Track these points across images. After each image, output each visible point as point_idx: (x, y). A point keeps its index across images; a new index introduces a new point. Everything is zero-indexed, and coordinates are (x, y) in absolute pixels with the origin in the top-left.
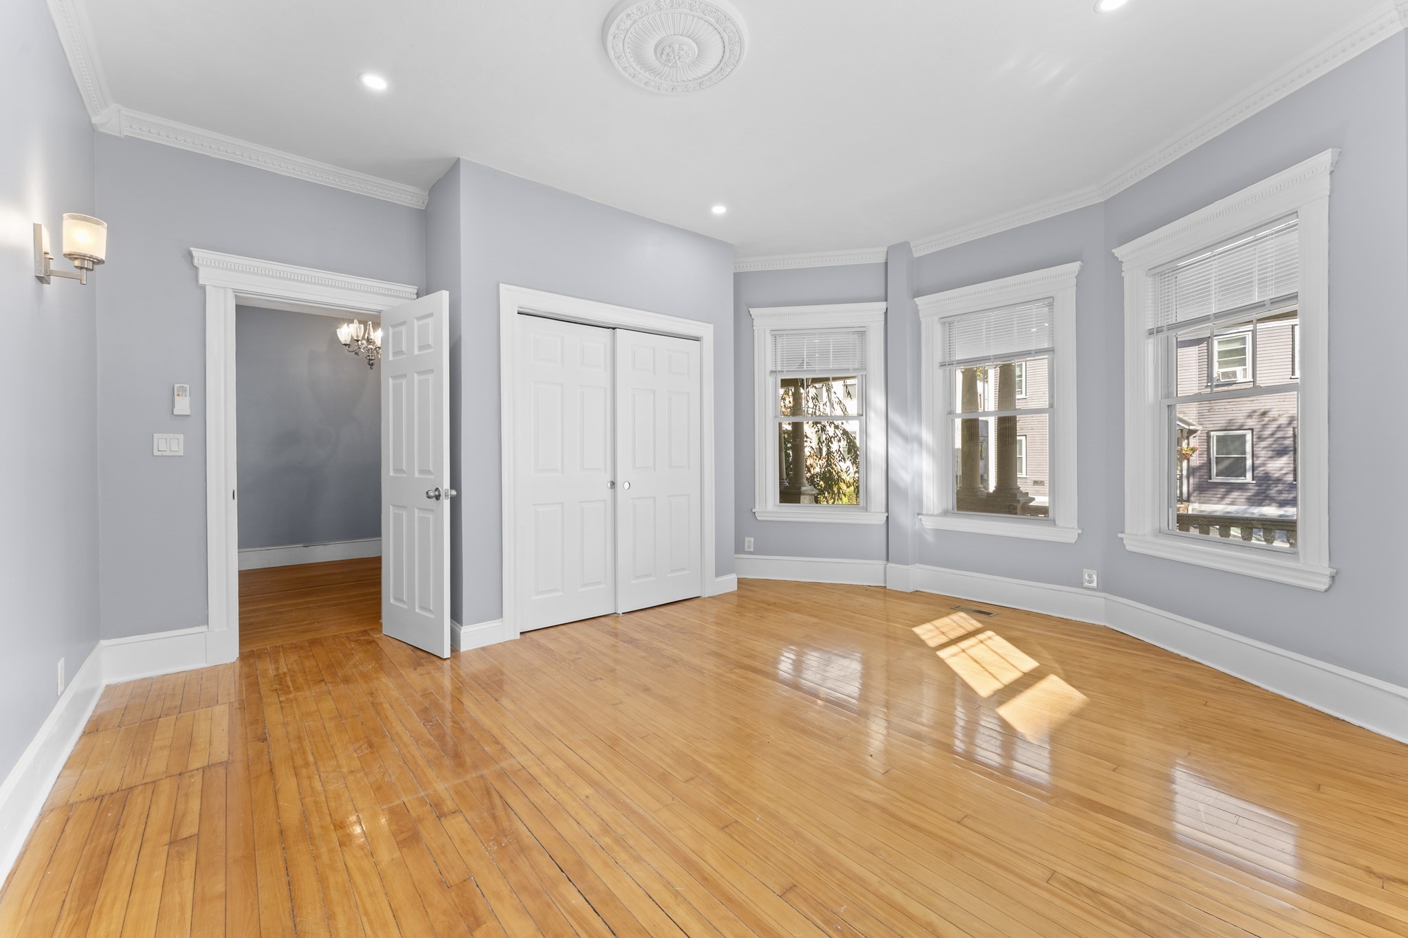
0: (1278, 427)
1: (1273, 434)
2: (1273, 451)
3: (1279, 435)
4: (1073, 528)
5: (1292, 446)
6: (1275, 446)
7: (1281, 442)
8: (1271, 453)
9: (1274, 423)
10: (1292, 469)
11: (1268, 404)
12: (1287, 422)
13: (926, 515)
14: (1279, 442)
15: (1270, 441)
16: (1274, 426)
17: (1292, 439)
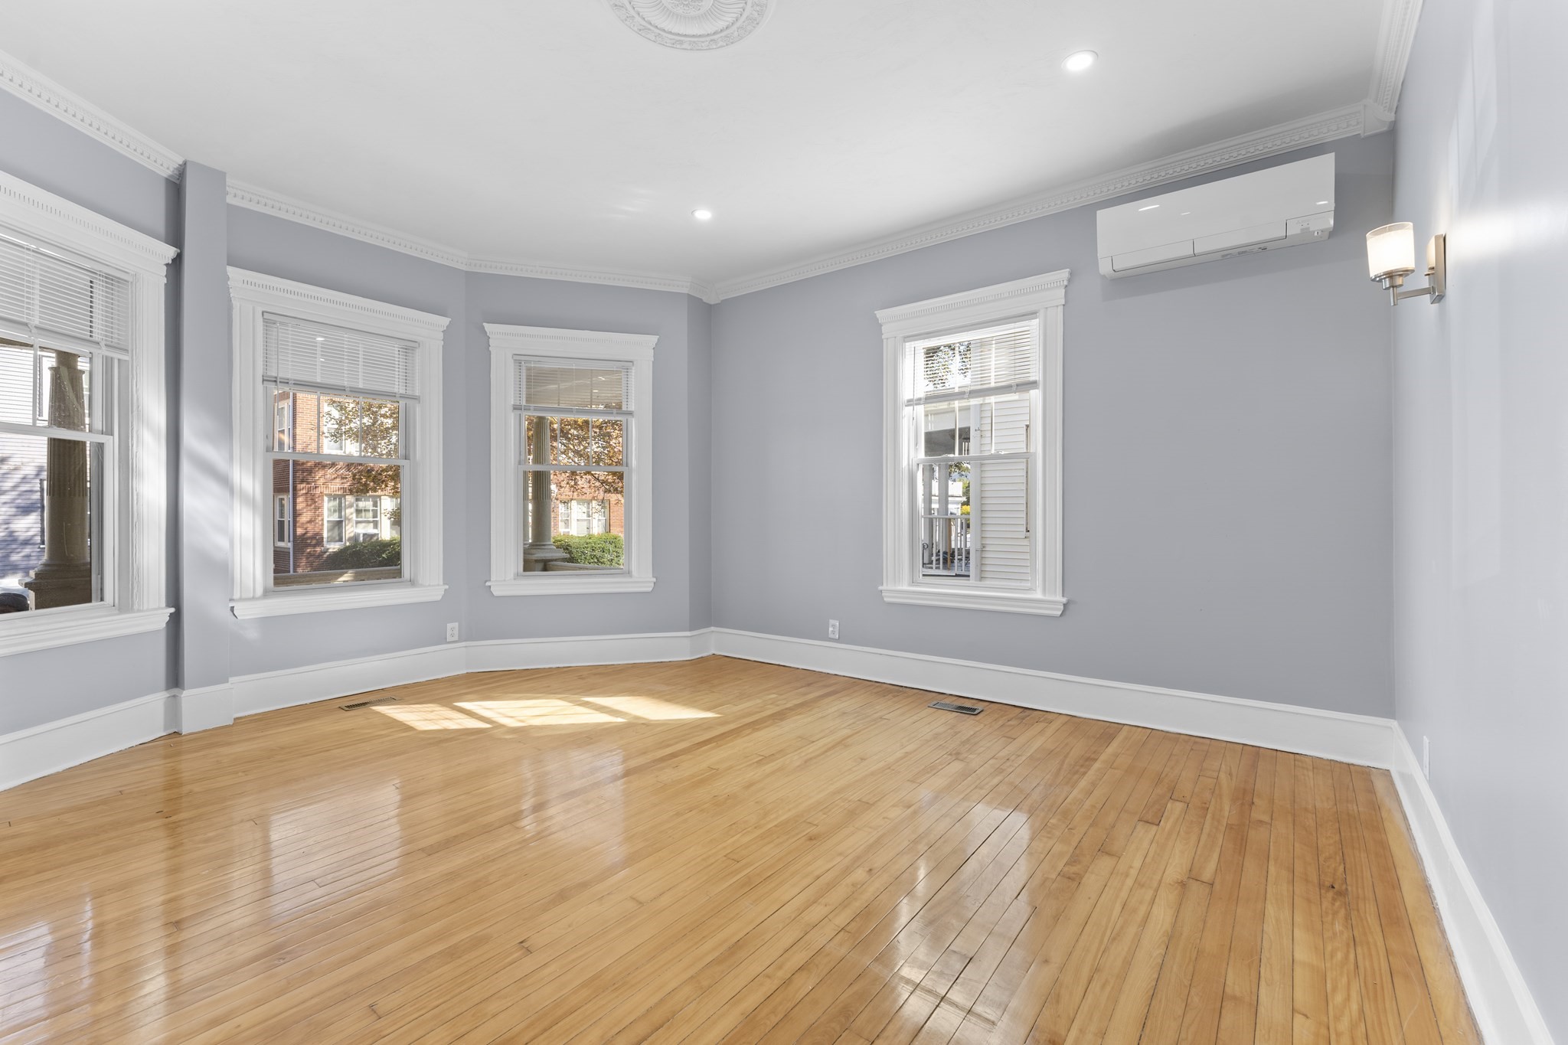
0: (24, 478)
1: (15, 488)
2: (18, 507)
3: (25, 487)
4: (438, 585)
5: (39, 501)
6: (19, 501)
7: (28, 497)
8: (14, 510)
9: (16, 472)
10: (39, 529)
11: (6, 448)
12: (34, 473)
13: (241, 599)
14: (24, 497)
15: (14, 494)
16: (17, 477)
17: (39, 494)
